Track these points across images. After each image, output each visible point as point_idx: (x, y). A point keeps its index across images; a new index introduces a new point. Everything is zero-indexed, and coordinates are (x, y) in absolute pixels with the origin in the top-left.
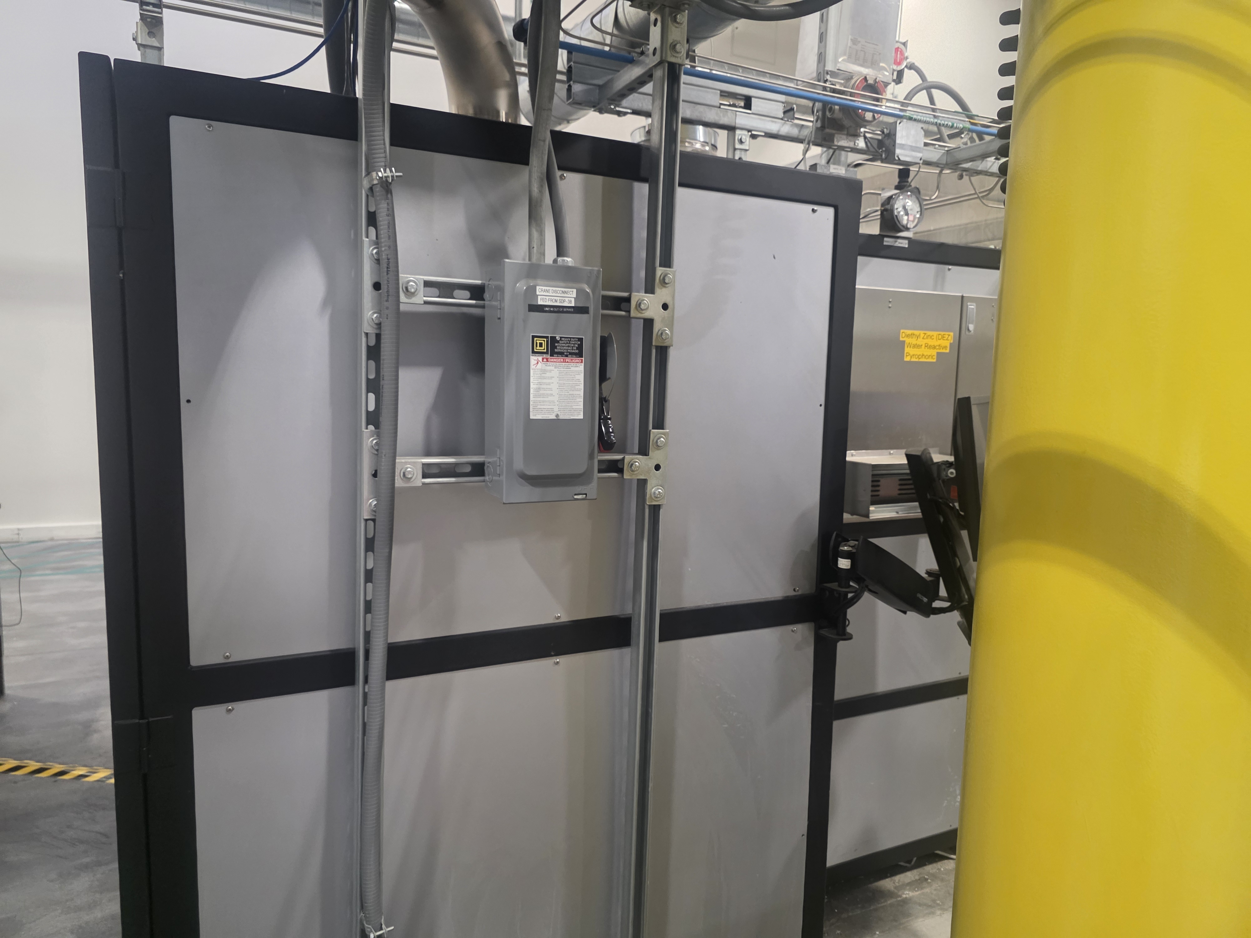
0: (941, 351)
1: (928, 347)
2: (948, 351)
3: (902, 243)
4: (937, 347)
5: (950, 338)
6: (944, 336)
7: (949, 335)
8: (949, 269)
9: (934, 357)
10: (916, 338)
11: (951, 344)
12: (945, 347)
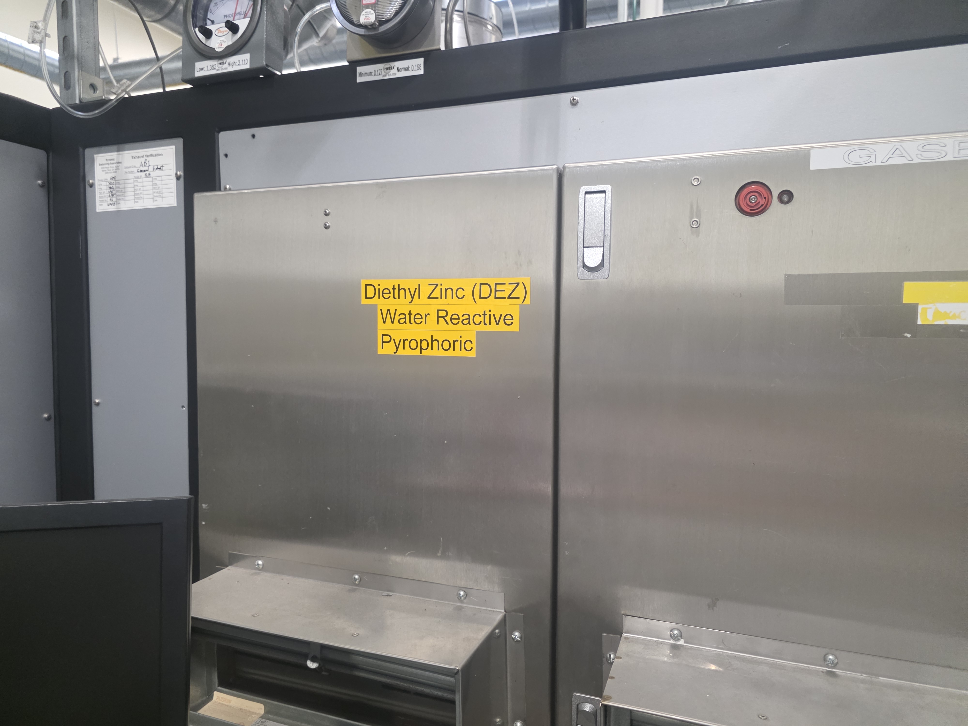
0: (493, 328)
1: (448, 319)
2: (515, 328)
3: (407, 69)
4: (477, 319)
5: (520, 292)
6: (499, 287)
7: (518, 284)
8: (574, 103)
9: (468, 346)
10: (409, 298)
11: (523, 309)
12: (507, 319)
